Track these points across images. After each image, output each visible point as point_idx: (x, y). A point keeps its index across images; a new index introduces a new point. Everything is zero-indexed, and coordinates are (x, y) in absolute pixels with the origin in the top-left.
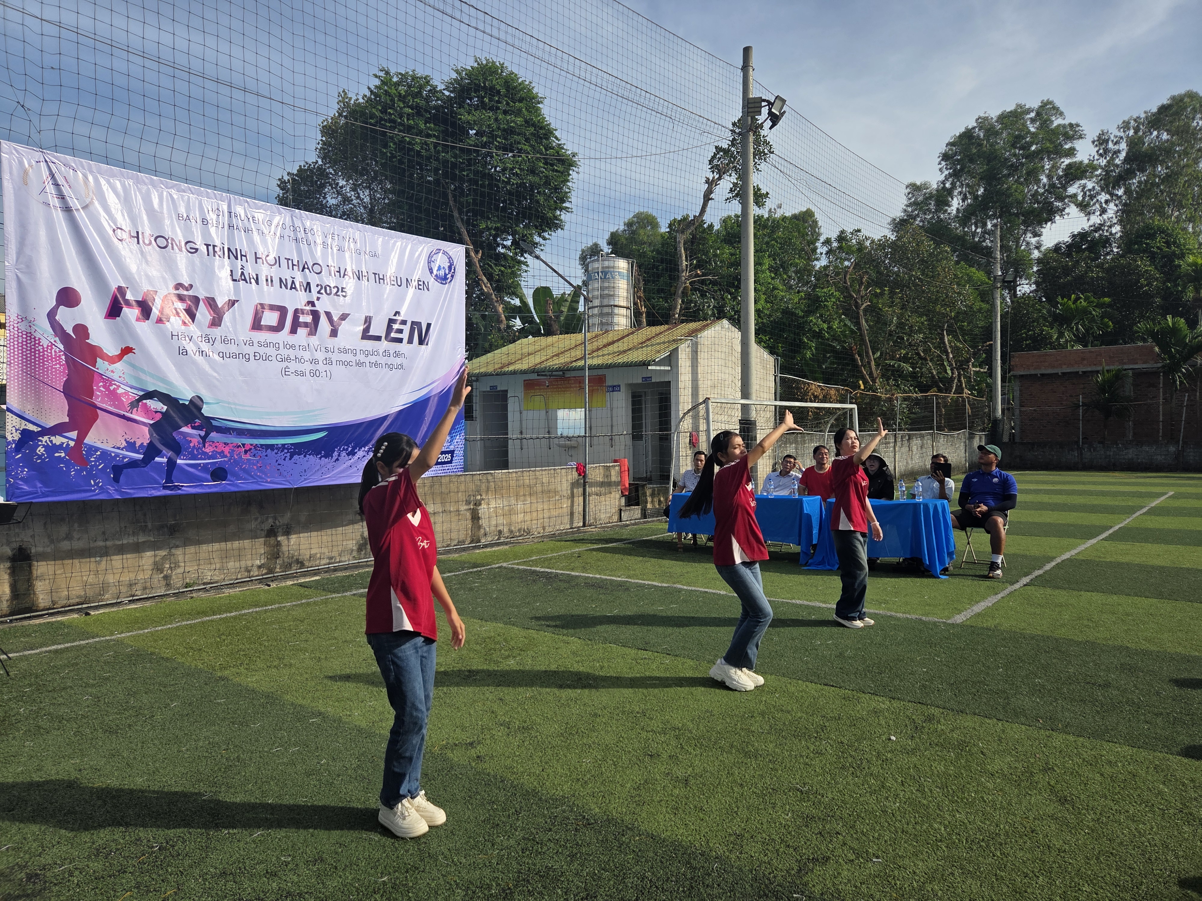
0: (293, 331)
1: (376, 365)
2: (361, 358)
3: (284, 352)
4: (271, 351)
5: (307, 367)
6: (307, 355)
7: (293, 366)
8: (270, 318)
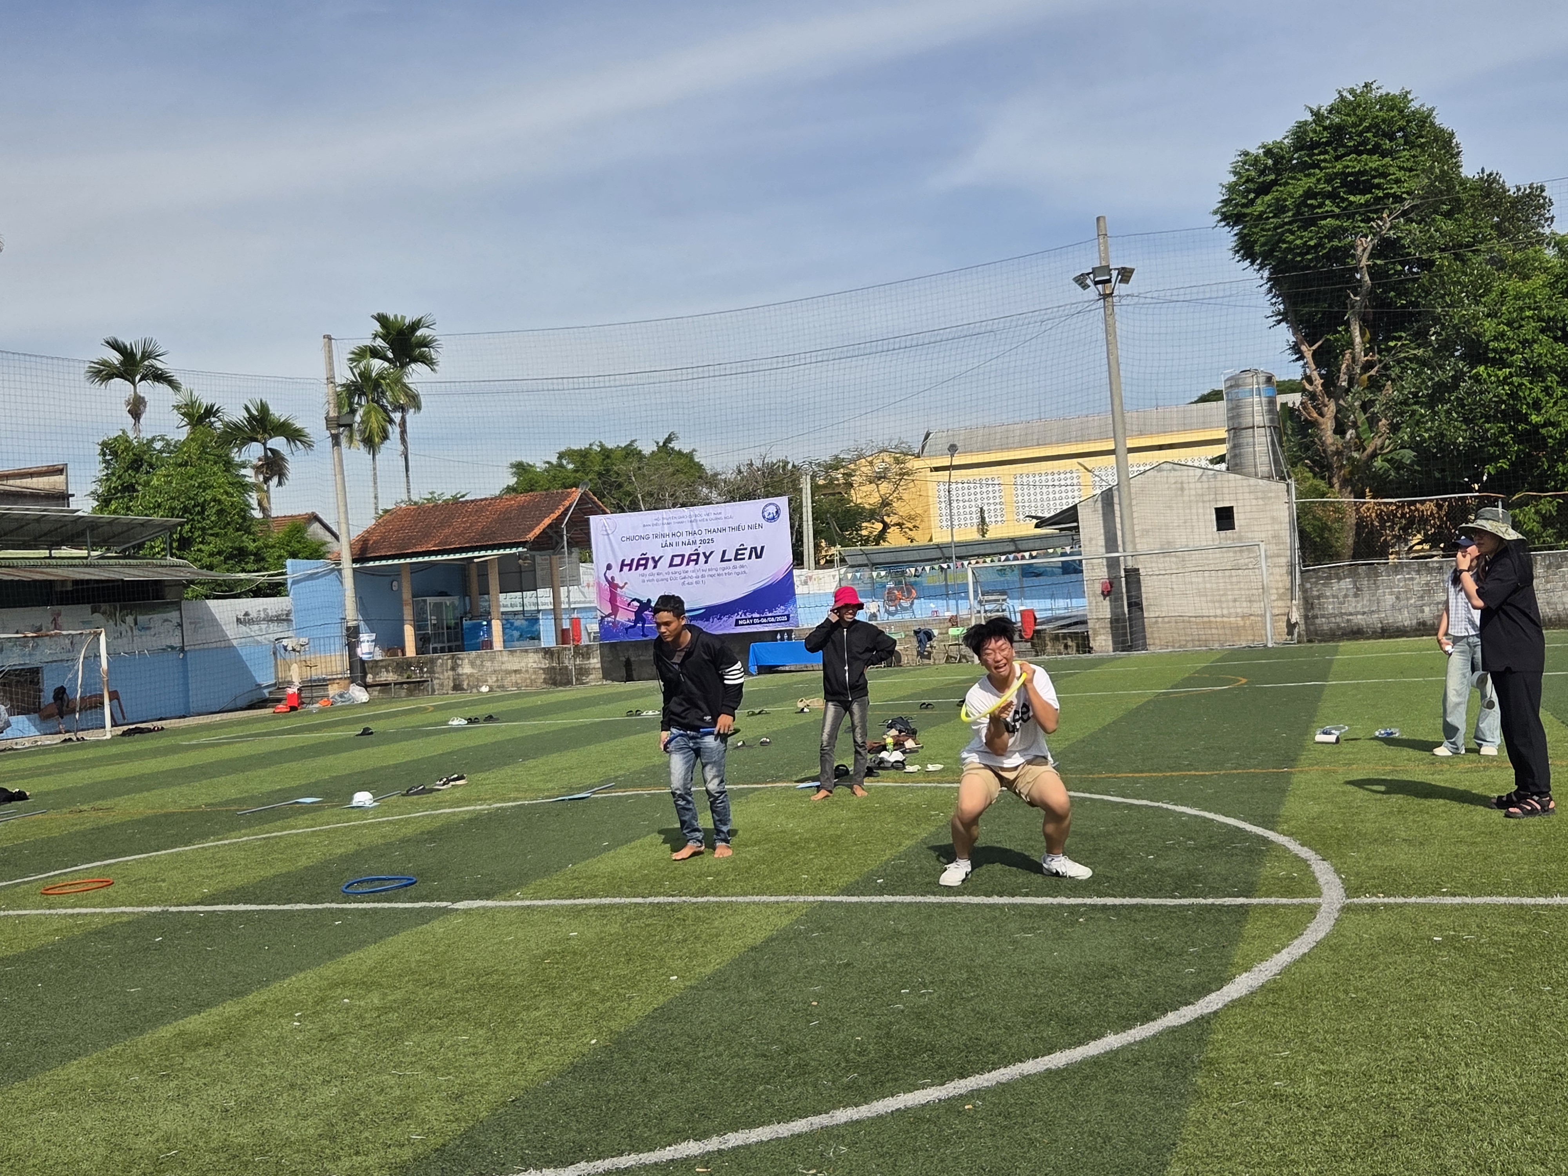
0: (688, 564)
1: (730, 574)
2: (720, 572)
3: (683, 575)
4: (677, 575)
5: (695, 580)
6: (694, 575)
7: (687, 581)
8: (677, 561)
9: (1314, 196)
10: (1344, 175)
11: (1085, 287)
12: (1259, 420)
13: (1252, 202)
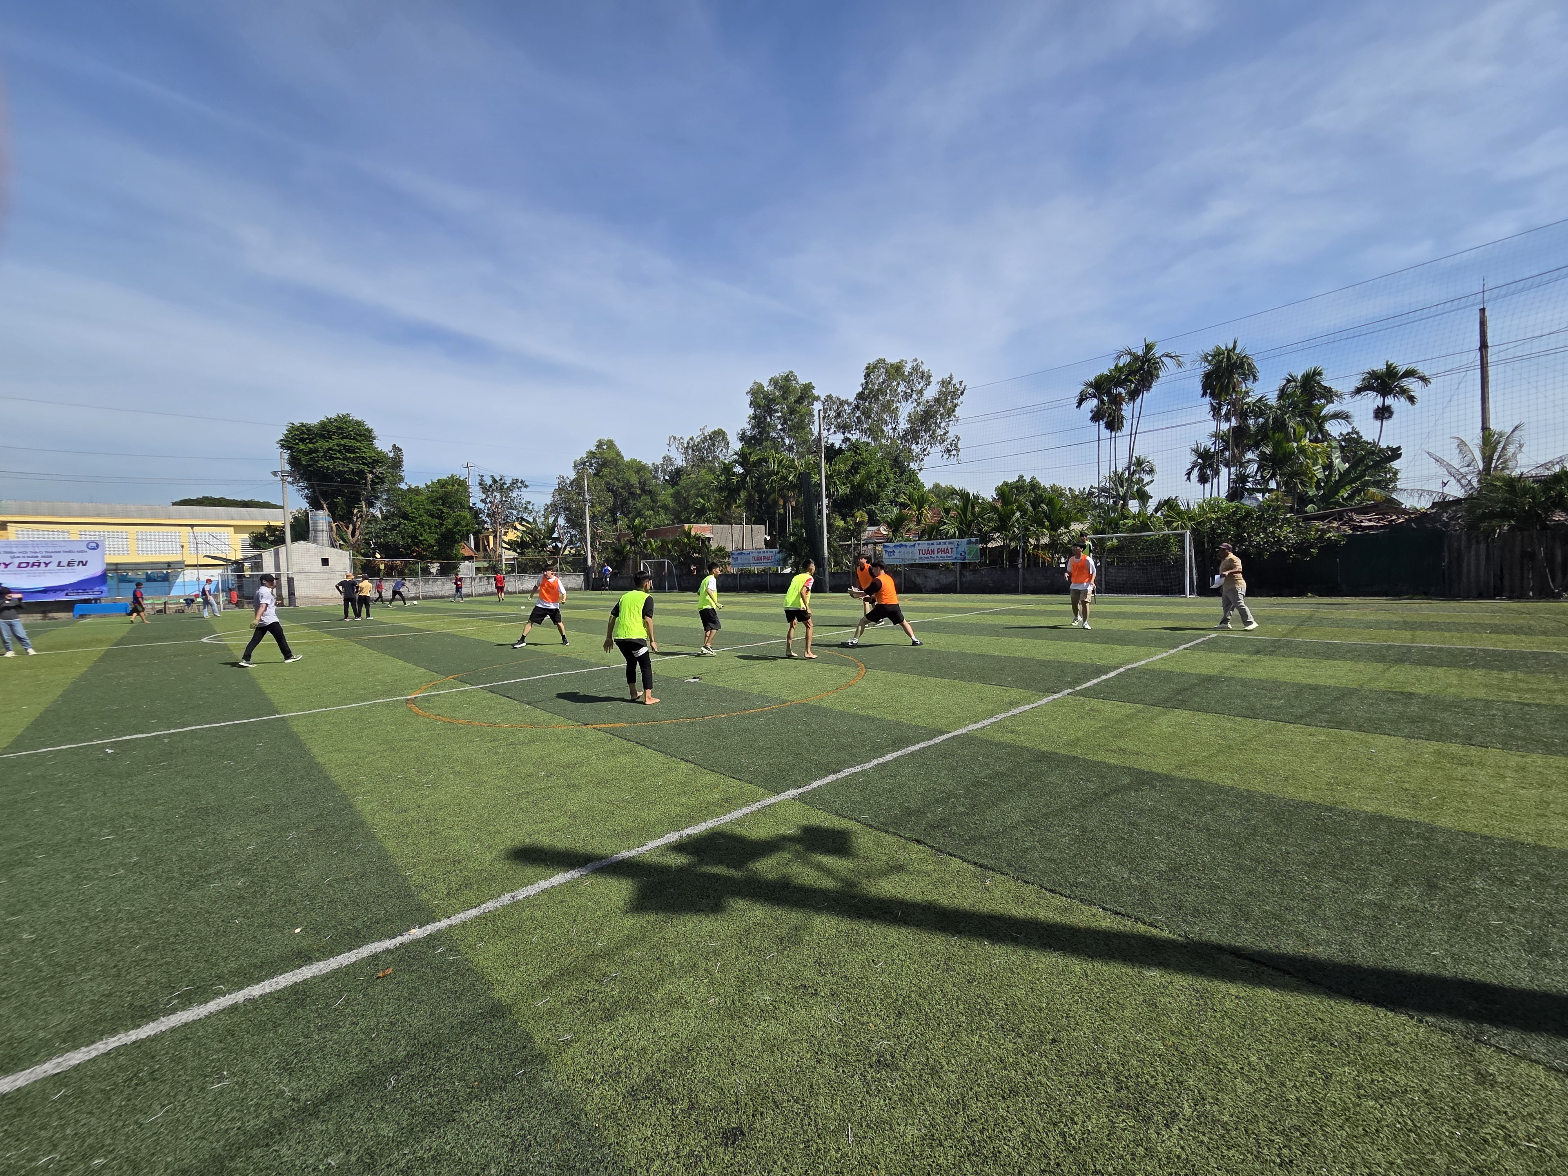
0: (32, 567)
1: (63, 573)
2: (59, 571)
3: (29, 572)
4: (24, 572)
5: (36, 575)
7: (31, 575)
9: (332, 450)
10: (344, 446)
11: (275, 475)
12: (325, 528)
13: (297, 444)
